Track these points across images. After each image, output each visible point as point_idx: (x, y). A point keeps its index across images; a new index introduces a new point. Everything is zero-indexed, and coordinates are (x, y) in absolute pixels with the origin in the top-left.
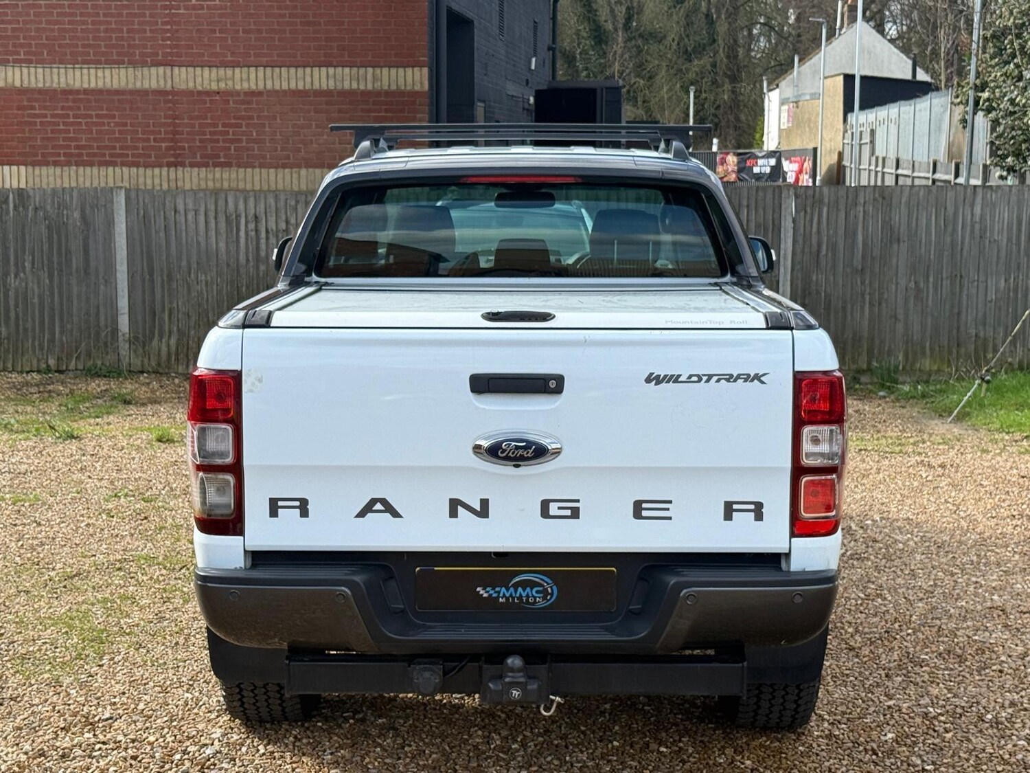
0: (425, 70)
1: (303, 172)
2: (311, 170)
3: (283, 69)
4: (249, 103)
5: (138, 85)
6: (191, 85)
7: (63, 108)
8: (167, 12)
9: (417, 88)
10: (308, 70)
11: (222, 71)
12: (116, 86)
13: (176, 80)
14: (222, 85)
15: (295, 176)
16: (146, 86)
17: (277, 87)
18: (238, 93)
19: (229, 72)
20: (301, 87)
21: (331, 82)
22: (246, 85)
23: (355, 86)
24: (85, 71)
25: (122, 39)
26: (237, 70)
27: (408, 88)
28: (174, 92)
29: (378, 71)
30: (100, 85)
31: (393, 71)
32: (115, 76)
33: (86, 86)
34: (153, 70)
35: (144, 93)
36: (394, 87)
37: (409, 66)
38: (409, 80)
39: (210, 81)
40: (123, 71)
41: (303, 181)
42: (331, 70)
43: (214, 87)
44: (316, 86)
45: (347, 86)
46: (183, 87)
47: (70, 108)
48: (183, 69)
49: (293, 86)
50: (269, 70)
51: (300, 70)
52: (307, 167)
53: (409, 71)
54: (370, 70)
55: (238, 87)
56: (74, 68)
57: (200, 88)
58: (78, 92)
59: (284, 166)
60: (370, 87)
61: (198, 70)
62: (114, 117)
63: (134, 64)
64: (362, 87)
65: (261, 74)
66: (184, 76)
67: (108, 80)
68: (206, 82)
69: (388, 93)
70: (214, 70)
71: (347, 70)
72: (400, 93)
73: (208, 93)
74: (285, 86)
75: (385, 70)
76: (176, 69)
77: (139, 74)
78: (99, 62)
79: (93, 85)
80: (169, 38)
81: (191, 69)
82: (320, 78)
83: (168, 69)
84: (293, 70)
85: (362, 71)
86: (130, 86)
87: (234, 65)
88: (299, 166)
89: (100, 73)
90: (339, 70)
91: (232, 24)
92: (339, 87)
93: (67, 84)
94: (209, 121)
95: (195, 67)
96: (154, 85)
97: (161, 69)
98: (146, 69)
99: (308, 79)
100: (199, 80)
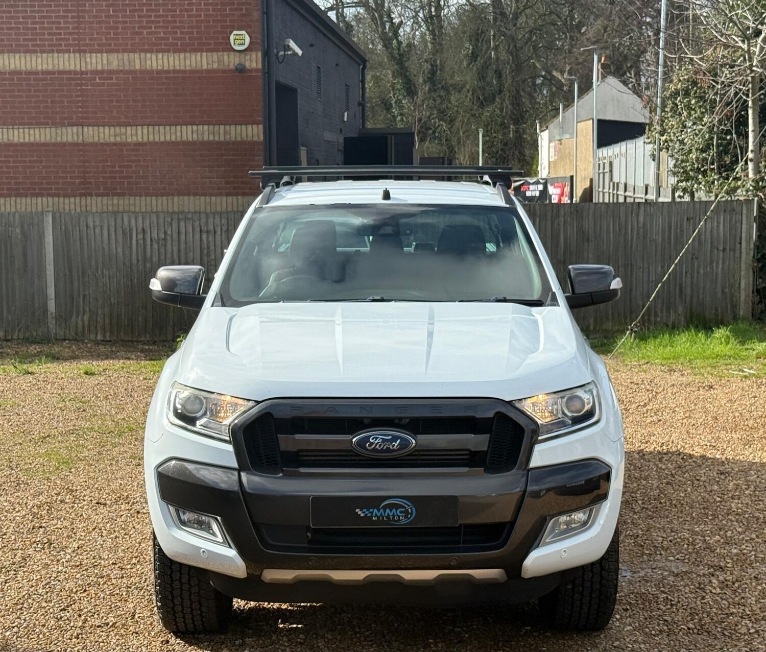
0: (261, 127)
1: (176, 199)
2: (181, 197)
3: (161, 127)
4: (137, 150)
5: (59, 139)
6: (96, 139)
7: (5, 156)
8: (79, 88)
9: (255, 139)
10: (179, 128)
11: (118, 129)
12: (43, 140)
13: (86, 136)
14: (118, 139)
15: (170, 202)
16: (64, 140)
17: (157, 139)
18: (129, 144)
19: (123, 130)
20: (173, 139)
21: (195, 136)
22: (135, 139)
23: (211, 138)
24: (21, 130)
25: (47, 107)
26: (129, 128)
27: (249, 139)
28: (84, 144)
29: (228, 127)
30: (32, 139)
31: (239, 127)
32: (43, 134)
33: (22, 140)
34: (69, 129)
35: (64, 145)
36: (239, 139)
37: (249, 124)
38: (250, 133)
39: (110, 136)
40: (48, 130)
41: (176, 204)
42: (195, 128)
43: (112, 140)
44: (184, 138)
45: (206, 138)
46: (91, 140)
47: (10, 156)
48: (91, 128)
49: (168, 138)
50: (151, 128)
51: (173, 128)
52: (178, 195)
53: (249, 127)
54: (222, 127)
55: (129, 140)
56: (13, 128)
57: (102, 141)
58: (16, 145)
59: (162, 195)
60: (222, 139)
61: (101, 129)
62: (42, 162)
63: (55, 124)
64: (217, 139)
65: (145, 131)
66: (91, 132)
67: (37, 137)
68: (107, 137)
69: (235, 143)
70: (112, 129)
71: (206, 127)
72: (242, 143)
73: (108, 144)
74: (162, 139)
75: (233, 127)
76: (86, 129)
77: (59, 131)
78: (31, 124)
79: (27, 140)
80: (80, 107)
81: (96, 128)
82: (187, 133)
83: (80, 128)
84: (168, 128)
85: (216, 127)
86: (53, 140)
87: (126, 125)
88: (173, 195)
89: (32, 132)
90: (200, 127)
91: (125, 96)
92: (201, 139)
93: (8, 140)
94: (109, 164)
95: (98, 126)
96: (70, 139)
97: (75, 129)
98: (64, 129)
99: (179, 134)
100: (102, 136)
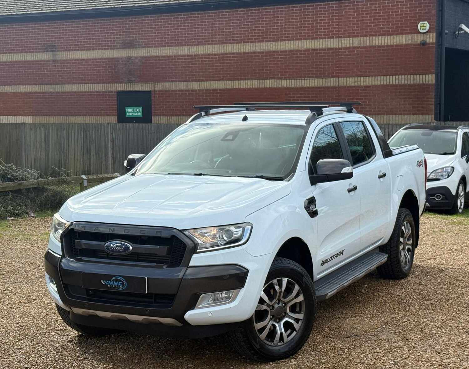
0: (434, 75)
1: (385, 116)
2: (388, 116)
3: (379, 77)
4: (366, 90)
5: (326, 85)
6: (345, 84)
7: (300, 94)
8: (337, 57)
9: (430, 82)
10: (388, 77)
11: (356, 79)
12: (319, 85)
13: (340, 82)
14: (356, 84)
15: (382, 118)
16: (329, 85)
17: (376, 84)
18: (362, 87)
19: (359, 79)
20: (385, 84)
21: (397, 81)
22: (365, 84)
23: (406, 82)
24: (308, 80)
25: (321, 68)
26: (362, 78)
27: (427, 83)
28: (339, 87)
29: (415, 76)
30: (313, 85)
31: (421, 76)
32: (319, 82)
33: (308, 86)
34: (332, 79)
35: (328, 88)
36: (421, 82)
37: (427, 74)
38: (427, 79)
39: (352, 82)
40: (321, 80)
41: (385, 119)
42: (397, 77)
43: (353, 84)
44: (391, 83)
45: (403, 83)
46: (342, 85)
47: (302, 94)
48: (343, 78)
49: (382, 83)
50: (373, 77)
51: (385, 77)
52: (387, 115)
53: (427, 76)
54: (412, 76)
55: (362, 84)
56: (304, 80)
57: (348, 85)
58: (306, 88)
59: (378, 115)
60: (412, 83)
61: (348, 78)
62: (317, 97)
63: (325, 77)
64: (409, 83)
65: (370, 79)
66: (343, 81)
67: (316, 84)
68: (350, 83)
69: (419, 85)
70: (354, 78)
71: (403, 76)
72: (423, 85)
73: (351, 87)
74: (379, 84)
75: (418, 76)
76: (340, 79)
77: (327, 81)
78: (313, 77)
79: (311, 86)
80: (338, 67)
81: (345, 78)
82: (393, 80)
83: (337, 79)
84: (382, 77)
85: (409, 76)
86: (324, 85)
87: (361, 76)
88: (384, 114)
89: (313, 81)
90: (400, 76)
91: (360, 60)
92: (400, 83)
93: (302, 85)
94: (351, 98)
95: (346, 77)
96: (332, 85)
97: (335, 79)
98: (329, 79)
99: (388, 80)
100: (348, 82)
